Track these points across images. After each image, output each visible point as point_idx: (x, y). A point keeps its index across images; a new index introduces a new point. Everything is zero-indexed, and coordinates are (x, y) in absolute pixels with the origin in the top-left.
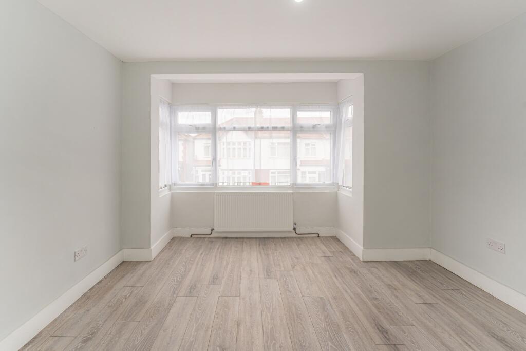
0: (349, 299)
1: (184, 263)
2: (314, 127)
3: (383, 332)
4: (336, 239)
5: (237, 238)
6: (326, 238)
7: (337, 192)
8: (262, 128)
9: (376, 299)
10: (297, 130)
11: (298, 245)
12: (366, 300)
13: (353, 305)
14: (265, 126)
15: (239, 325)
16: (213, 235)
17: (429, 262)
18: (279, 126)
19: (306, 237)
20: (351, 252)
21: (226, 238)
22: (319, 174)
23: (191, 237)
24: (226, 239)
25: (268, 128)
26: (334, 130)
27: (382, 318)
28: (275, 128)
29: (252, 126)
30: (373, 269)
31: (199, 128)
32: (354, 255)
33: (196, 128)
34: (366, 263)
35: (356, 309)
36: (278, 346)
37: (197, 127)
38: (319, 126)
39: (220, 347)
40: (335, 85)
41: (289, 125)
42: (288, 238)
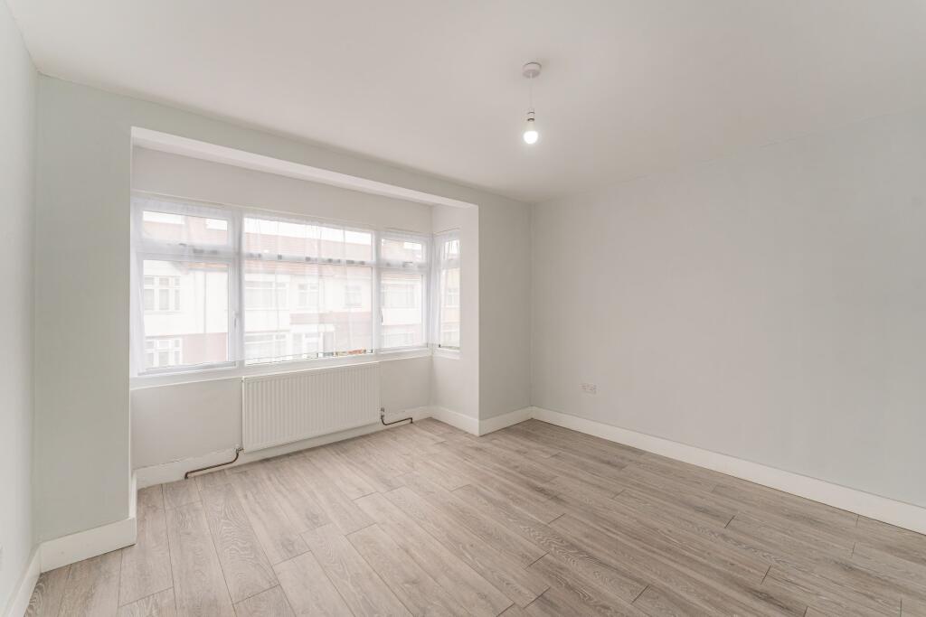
0: (494, 475)
1: (222, 521)
2: (405, 265)
3: (541, 491)
4: (432, 421)
5: (288, 455)
6: (421, 421)
7: (431, 357)
8: (330, 261)
9: (517, 467)
10: (382, 268)
11: (395, 439)
12: (510, 471)
13: (503, 480)
14: (335, 258)
15: (407, 551)
16: (242, 460)
17: (532, 420)
18: (357, 259)
19: (397, 427)
20: (460, 430)
21: (267, 460)
22: (324, 337)
23: (186, 477)
24: (271, 461)
25: (339, 261)
26: (429, 270)
27: (533, 481)
28: (350, 263)
29: (314, 256)
30: (495, 441)
31: (201, 252)
32: (466, 433)
33: (195, 251)
34: (484, 438)
35: (507, 482)
36: (468, 546)
37: (198, 248)
38: (411, 264)
39: (407, 582)
40: (430, 208)
41: (369, 258)
42: (372, 434)
